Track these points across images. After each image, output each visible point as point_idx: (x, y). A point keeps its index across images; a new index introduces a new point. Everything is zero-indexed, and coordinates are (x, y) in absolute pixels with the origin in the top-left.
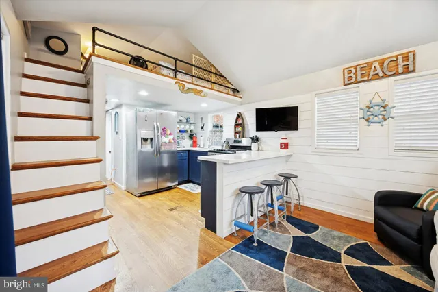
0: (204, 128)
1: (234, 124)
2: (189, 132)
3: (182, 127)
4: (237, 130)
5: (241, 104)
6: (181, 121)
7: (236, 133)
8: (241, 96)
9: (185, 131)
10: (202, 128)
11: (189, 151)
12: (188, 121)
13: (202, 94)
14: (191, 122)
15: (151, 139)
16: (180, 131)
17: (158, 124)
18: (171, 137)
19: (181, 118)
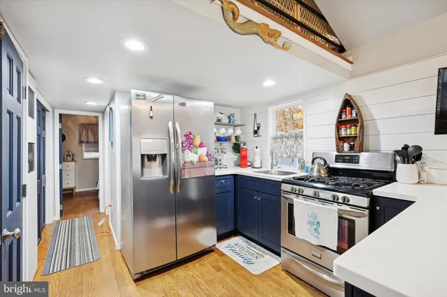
0: (260, 132)
1: (335, 121)
2: (233, 140)
3: (223, 132)
4: (343, 133)
5: (352, 76)
6: (219, 120)
7: (341, 139)
8: (350, 59)
9: (227, 139)
10: (256, 132)
11: (235, 176)
12: (231, 123)
13: (280, 42)
14: (236, 123)
15: (164, 156)
16: (219, 139)
17: (177, 126)
18: (203, 151)
19: (221, 116)
